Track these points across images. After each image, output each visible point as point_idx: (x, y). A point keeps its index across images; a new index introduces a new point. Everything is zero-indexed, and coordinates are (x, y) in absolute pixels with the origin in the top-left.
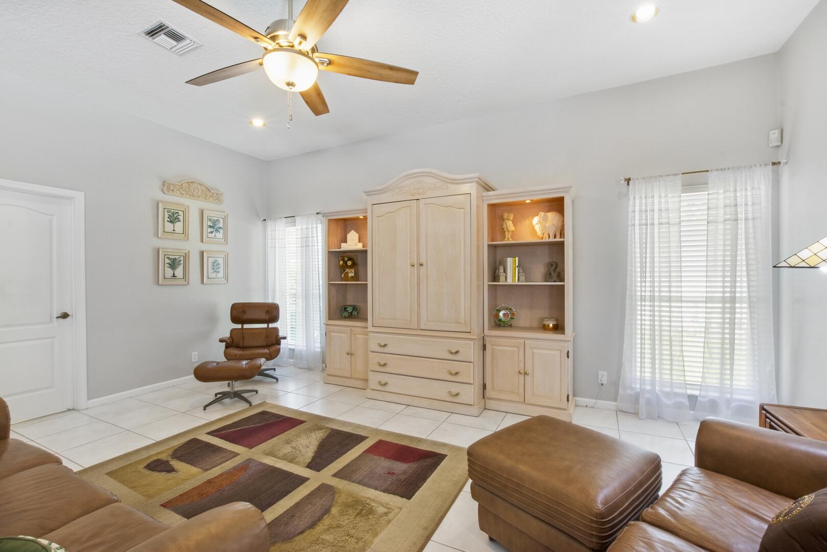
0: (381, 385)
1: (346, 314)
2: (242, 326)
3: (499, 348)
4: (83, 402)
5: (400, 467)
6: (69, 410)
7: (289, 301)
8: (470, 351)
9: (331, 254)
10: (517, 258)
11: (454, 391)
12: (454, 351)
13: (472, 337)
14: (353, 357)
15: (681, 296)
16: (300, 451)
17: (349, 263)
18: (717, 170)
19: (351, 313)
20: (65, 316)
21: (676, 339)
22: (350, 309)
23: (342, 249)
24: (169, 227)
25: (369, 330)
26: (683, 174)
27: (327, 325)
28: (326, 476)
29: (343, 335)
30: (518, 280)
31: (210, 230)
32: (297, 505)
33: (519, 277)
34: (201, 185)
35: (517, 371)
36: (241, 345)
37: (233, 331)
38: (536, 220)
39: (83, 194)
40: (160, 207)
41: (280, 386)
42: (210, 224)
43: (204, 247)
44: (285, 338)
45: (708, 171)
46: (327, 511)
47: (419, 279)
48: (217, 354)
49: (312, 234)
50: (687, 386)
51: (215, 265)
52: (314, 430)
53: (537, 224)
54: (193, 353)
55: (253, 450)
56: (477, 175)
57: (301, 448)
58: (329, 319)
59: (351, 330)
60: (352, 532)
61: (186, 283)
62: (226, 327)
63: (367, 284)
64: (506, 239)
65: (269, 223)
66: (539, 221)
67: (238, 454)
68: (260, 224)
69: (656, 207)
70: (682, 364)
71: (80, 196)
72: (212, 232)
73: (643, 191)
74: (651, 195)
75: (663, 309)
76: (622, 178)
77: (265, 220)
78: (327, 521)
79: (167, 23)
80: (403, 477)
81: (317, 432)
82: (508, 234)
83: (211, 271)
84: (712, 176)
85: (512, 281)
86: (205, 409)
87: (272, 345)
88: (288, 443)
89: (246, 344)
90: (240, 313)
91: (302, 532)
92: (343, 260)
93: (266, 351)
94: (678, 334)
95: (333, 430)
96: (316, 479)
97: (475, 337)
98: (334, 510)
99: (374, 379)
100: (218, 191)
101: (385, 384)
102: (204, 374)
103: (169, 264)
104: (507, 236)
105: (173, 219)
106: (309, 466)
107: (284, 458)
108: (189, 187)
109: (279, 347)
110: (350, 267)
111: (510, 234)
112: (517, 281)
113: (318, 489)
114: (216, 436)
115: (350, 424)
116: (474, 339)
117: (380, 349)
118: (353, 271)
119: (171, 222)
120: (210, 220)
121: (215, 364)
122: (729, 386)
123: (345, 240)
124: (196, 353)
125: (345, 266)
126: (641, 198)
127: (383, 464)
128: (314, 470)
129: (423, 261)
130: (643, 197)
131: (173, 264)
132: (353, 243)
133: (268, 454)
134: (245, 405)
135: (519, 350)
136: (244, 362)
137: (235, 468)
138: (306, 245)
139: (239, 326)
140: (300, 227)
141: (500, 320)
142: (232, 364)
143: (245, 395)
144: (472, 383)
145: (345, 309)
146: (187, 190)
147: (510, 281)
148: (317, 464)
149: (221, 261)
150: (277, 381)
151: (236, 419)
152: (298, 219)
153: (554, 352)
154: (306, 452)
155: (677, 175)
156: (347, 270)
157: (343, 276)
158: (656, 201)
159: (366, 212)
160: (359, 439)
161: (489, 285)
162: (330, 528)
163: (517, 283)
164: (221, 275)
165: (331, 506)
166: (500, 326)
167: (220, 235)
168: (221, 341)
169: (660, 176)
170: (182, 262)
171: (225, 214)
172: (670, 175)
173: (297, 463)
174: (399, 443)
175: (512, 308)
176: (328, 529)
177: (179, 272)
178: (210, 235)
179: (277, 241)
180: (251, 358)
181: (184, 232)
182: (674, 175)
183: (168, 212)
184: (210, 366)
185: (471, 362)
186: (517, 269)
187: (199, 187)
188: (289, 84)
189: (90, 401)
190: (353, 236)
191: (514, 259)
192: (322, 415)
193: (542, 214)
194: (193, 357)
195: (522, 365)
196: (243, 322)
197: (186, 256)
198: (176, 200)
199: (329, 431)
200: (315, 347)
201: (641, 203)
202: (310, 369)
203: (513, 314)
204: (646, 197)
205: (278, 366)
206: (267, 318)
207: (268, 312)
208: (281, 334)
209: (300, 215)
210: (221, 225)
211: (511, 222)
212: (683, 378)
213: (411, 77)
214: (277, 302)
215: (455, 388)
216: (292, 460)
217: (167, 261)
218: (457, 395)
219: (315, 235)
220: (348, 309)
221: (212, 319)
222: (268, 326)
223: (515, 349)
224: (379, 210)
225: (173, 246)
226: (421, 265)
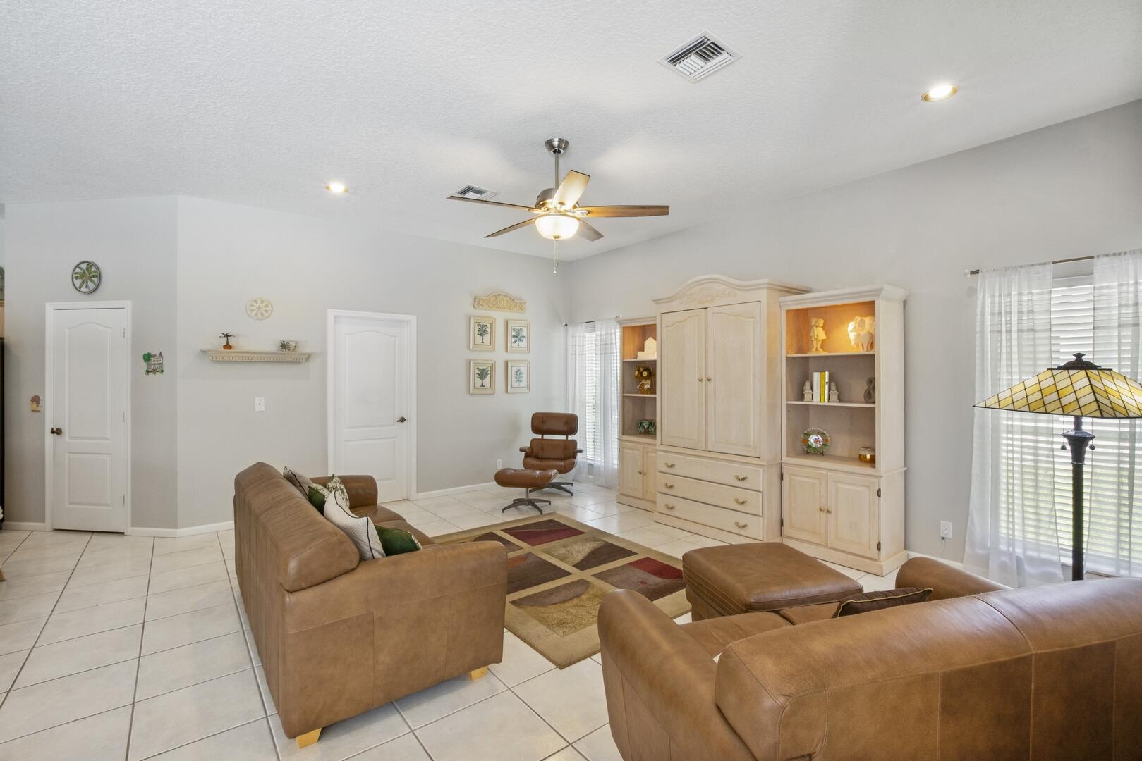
0: (668, 508)
1: (642, 429)
2: (542, 437)
3: (798, 478)
4: (414, 495)
5: (655, 580)
6: (404, 500)
7: (589, 411)
8: (759, 478)
9: (626, 364)
10: (827, 373)
11: (742, 523)
12: (741, 477)
13: (762, 463)
14: (645, 477)
15: (1053, 428)
16: (572, 554)
17: (645, 374)
18: (1107, 255)
19: (648, 428)
20: (403, 420)
21: (1044, 485)
22: (646, 424)
23: (638, 359)
24: (479, 339)
25: (657, 448)
26: (1054, 263)
27: (620, 440)
28: (587, 575)
29: (636, 452)
30: (829, 399)
31: (514, 339)
32: (557, 588)
33: (829, 395)
34: (505, 296)
35: (818, 508)
36: (540, 455)
37: (533, 441)
38: (851, 326)
39: (415, 316)
40: (472, 321)
41: (576, 501)
42: (514, 333)
43: (508, 357)
44: (581, 452)
45: (1093, 257)
46: (578, 596)
47: (706, 396)
48: (516, 462)
49: (611, 340)
50: (1061, 552)
51: (518, 373)
52: (591, 541)
53: (852, 331)
54: (498, 460)
55: (535, 547)
56: (766, 280)
57: (574, 553)
58: (623, 434)
59: (643, 447)
60: (591, 611)
61: (492, 392)
62: (527, 437)
63: (655, 398)
64: (814, 350)
65: (571, 329)
66: (855, 327)
67: (522, 548)
68: (562, 328)
69: (1015, 309)
70: (1053, 520)
71: (413, 318)
72: (515, 342)
73: (997, 287)
74: (1006, 293)
75: (1024, 443)
76: (966, 271)
77: (566, 325)
78: (575, 601)
79: (472, 185)
80: (652, 587)
81: (592, 543)
82: (817, 344)
83: (514, 380)
84: (1100, 265)
85: (819, 400)
86: (503, 512)
87: (570, 457)
88: (564, 547)
89: (544, 456)
90: (541, 423)
91: (555, 604)
92: (639, 370)
93: (562, 463)
94: (1047, 479)
95: (607, 542)
96: (577, 575)
97: (765, 463)
98: (584, 597)
99: (662, 501)
100: (522, 300)
101: (672, 508)
102: (504, 479)
103: (479, 374)
104: (815, 347)
105: (482, 332)
106: (576, 566)
107: (558, 557)
108: (496, 299)
109: (573, 460)
110: (646, 378)
111: (820, 343)
112: (826, 400)
113: (577, 582)
114: (508, 533)
115: (625, 541)
116: (765, 466)
117: (667, 470)
118: (649, 382)
119: (481, 335)
120: (514, 330)
121: (513, 471)
122: (1126, 559)
123: (642, 349)
124: (500, 460)
125: (640, 377)
126: (993, 296)
127: (642, 575)
128: (579, 569)
129: (711, 375)
130: (997, 294)
131: (482, 375)
132: (650, 351)
133: (545, 552)
134: (537, 513)
135: (820, 482)
136: (538, 472)
137: (517, 557)
138: (604, 350)
139: (539, 436)
140: (599, 333)
141: (810, 446)
142: (529, 472)
143: (538, 504)
144: (761, 514)
145: (641, 423)
146: (494, 303)
147: (816, 401)
148: (582, 565)
149: (523, 370)
150: (572, 495)
151: (526, 523)
152: (598, 324)
153: (861, 489)
154: (577, 556)
155: (1045, 264)
156: (643, 381)
157: (638, 387)
158: (1014, 299)
159: (655, 320)
160: (630, 553)
161: (788, 404)
162: (577, 605)
163: (826, 403)
164: (523, 384)
165: (581, 594)
166: (808, 453)
167: (523, 344)
168: (522, 450)
169: (1019, 266)
170: (489, 372)
171: (528, 322)
172: (1035, 264)
173: (567, 563)
174: (665, 562)
175: (825, 432)
176: (574, 606)
177: (487, 381)
178: (514, 345)
179: (577, 347)
180: (545, 469)
181: (492, 343)
182: (1040, 264)
183: (478, 325)
184: (509, 473)
185: (760, 492)
186: (827, 386)
187: (504, 298)
188: (555, 237)
189: (419, 494)
190: (650, 343)
191: (823, 373)
192: (601, 529)
193: (858, 319)
194: (498, 464)
195: (823, 500)
196: (543, 432)
197: (493, 367)
198: (485, 313)
199: (603, 543)
200: (613, 464)
201: (993, 303)
202: (608, 488)
203: (827, 440)
204: (1000, 295)
205: (577, 481)
206: (566, 429)
207: (566, 423)
208: (579, 447)
209: (600, 320)
210: (524, 334)
211: (821, 329)
212: (1055, 541)
213: (665, 210)
214: (577, 413)
215: (743, 519)
216: (563, 559)
217: (477, 372)
218: (744, 527)
219: (614, 341)
220: (644, 424)
221: (515, 429)
222: (567, 438)
223: (816, 481)
224: (669, 319)
225: (482, 357)
226: (709, 380)
